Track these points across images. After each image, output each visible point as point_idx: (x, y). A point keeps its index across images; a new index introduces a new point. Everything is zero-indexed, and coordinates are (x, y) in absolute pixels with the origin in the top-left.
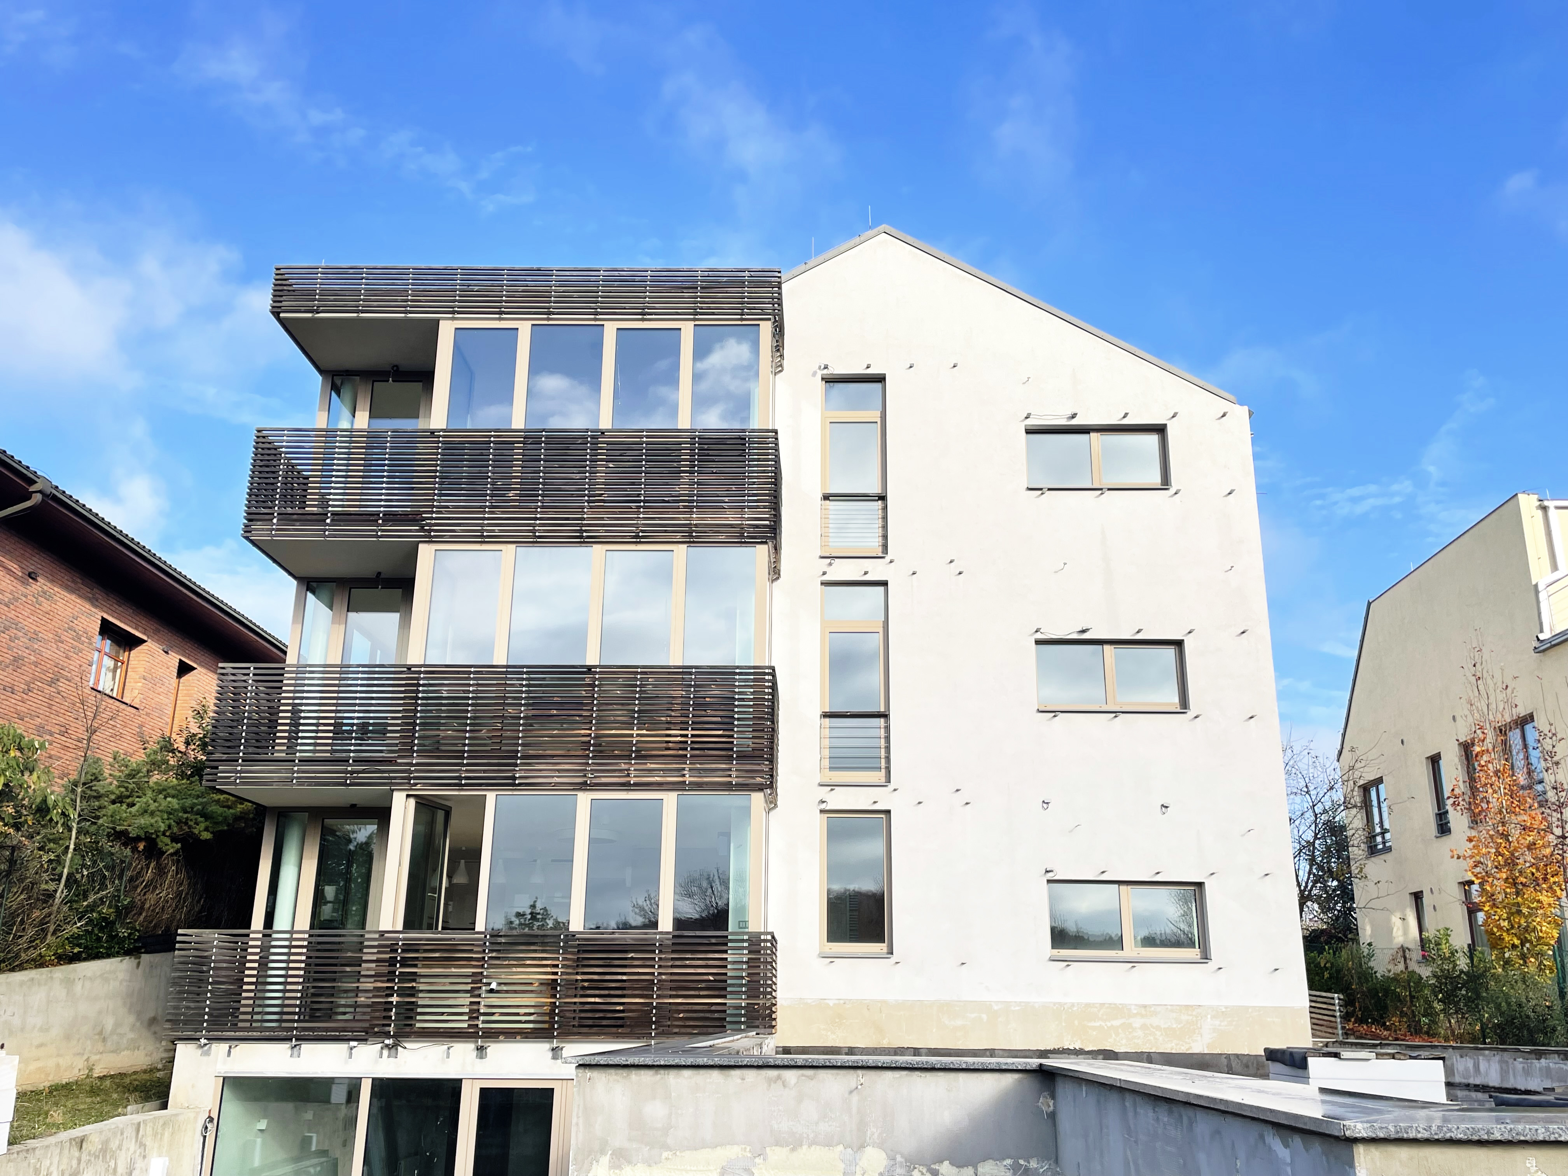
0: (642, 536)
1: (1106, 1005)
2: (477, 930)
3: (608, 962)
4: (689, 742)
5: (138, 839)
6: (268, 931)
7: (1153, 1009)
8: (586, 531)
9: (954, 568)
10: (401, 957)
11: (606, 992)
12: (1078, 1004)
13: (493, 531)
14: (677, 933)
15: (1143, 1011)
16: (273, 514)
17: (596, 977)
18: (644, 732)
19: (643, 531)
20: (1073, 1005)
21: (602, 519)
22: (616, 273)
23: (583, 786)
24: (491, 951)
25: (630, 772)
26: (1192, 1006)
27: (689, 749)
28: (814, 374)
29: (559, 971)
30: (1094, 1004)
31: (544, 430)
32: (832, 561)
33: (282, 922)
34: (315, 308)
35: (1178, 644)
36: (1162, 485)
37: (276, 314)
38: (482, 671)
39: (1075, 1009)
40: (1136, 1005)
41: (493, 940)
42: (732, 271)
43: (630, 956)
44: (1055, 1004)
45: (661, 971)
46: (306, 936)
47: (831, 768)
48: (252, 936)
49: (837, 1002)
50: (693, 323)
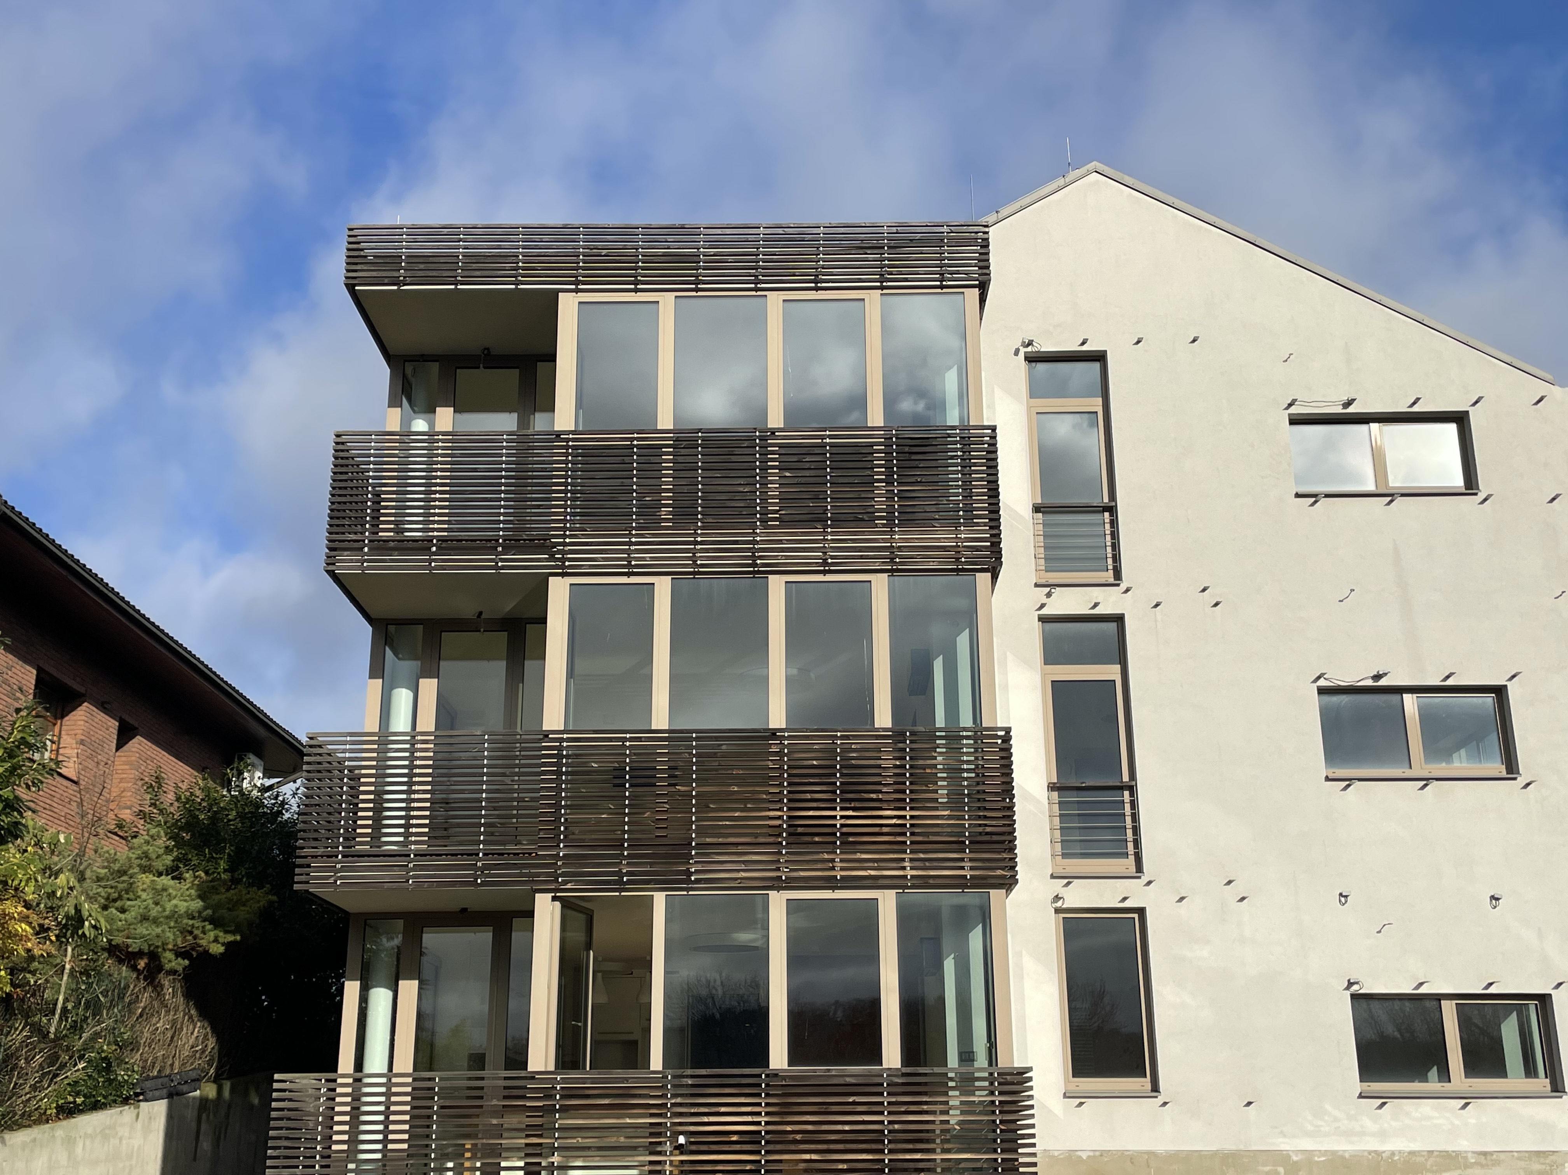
0: (832, 563)
1: (1436, 1153)
2: (651, 1069)
3: (823, 1108)
4: (908, 826)
5: (140, 954)
6: (358, 1075)
7: (1494, 1156)
8: (760, 558)
9: (1209, 597)
10: (560, 1106)
11: (824, 1147)
12: (1400, 1152)
13: (644, 559)
14: (905, 1070)
15: (1482, 1159)
16: (364, 541)
17: (810, 1127)
18: (850, 813)
19: (832, 557)
20: (1393, 1153)
21: (780, 542)
22: (780, 231)
23: (778, 884)
24: (674, 1096)
25: (835, 864)
26: (1544, 1152)
27: (908, 834)
28: (1017, 352)
29: (763, 1119)
30: (1419, 1152)
31: (700, 430)
32: (1053, 590)
33: (375, 1062)
34: (402, 278)
35: (1500, 692)
36: (1466, 489)
37: (351, 288)
38: (641, 737)
39: (1396, 1158)
40: (1473, 1152)
41: (677, 1081)
42: (927, 226)
43: (851, 1100)
44: (1370, 1152)
45: (892, 1118)
46: (410, 1080)
47: (1064, 856)
48: (339, 1081)
49: (1091, 1154)
50: (880, 291)
